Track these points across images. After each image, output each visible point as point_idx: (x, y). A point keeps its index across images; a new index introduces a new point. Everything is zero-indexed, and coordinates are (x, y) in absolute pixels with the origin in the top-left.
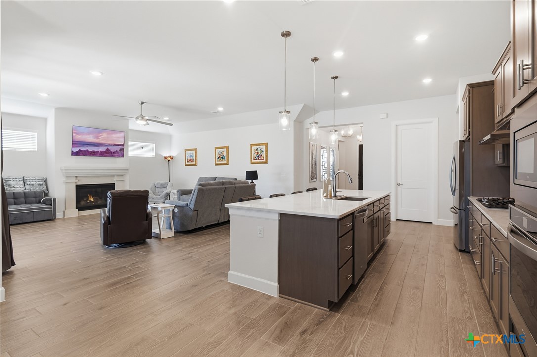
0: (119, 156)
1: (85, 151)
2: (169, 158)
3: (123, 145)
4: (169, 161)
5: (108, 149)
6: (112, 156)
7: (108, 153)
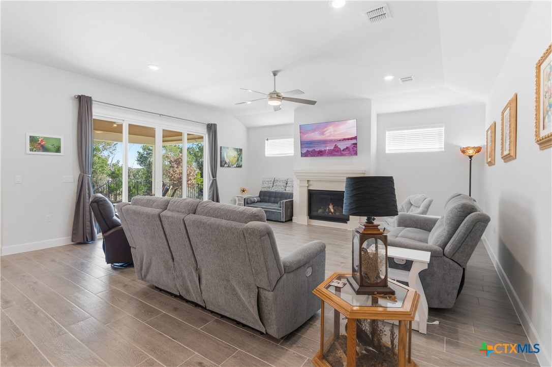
0: (351, 154)
1: (312, 152)
2: (471, 152)
3: (355, 138)
4: (471, 157)
5: (336, 147)
6: (342, 155)
7: (336, 152)
